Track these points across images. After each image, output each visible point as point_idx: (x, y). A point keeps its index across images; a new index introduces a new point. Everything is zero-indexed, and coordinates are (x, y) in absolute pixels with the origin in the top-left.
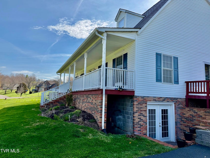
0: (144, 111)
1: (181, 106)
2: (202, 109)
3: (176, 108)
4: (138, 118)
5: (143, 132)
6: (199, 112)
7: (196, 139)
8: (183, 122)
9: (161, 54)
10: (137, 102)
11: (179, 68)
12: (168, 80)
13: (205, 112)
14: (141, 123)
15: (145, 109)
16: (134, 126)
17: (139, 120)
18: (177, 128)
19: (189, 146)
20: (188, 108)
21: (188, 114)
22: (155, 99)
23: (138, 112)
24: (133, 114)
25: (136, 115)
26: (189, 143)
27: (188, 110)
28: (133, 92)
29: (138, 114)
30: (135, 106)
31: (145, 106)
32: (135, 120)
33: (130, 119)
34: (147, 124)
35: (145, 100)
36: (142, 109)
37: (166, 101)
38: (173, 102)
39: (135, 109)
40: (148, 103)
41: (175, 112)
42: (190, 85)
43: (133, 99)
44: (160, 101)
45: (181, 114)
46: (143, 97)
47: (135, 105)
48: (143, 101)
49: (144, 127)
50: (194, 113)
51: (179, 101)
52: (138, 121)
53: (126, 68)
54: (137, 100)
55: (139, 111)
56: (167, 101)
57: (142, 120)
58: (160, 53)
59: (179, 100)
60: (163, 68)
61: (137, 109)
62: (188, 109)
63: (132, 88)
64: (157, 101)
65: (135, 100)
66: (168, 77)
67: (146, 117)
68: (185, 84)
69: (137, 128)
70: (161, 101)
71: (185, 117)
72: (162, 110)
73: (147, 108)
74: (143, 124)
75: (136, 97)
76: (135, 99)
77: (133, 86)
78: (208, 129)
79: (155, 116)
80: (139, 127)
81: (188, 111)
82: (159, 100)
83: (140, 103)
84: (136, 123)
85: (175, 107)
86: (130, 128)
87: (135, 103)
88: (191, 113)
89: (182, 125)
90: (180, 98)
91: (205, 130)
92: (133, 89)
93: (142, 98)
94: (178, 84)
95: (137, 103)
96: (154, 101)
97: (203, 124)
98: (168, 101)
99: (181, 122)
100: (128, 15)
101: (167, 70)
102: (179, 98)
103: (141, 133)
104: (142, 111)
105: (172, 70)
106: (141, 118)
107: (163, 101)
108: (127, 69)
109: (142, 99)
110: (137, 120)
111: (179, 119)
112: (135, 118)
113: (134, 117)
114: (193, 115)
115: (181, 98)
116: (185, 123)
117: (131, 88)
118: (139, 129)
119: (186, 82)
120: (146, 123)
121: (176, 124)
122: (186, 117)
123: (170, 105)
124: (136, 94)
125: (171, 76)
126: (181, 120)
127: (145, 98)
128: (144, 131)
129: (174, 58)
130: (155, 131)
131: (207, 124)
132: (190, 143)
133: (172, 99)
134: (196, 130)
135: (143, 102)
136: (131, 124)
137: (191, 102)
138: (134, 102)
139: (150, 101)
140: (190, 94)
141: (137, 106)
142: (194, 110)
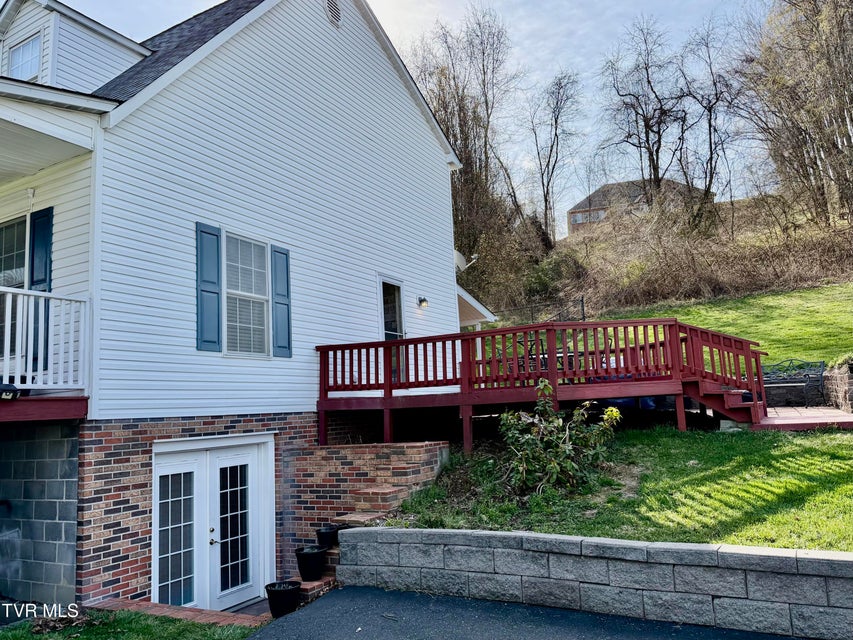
0: (136, 487)
1: (298, 443)
2: (366, 447)
3: (281, 455)
4: (106, 527)
5: (127, 585)
6: (360, 459)
7: (338, 567)
8: (305, 508)
9: (219, 230)
10: (101, 449)
11: (292, 295)
12: (247, 342)
13: (378, 457)
14: (123, 545)
15: (140, 479)
16: (79, 568)
17: (109, 533)
18: (282, 535)
19: (312, 600)
20: (321, 449)
21: (322, 474)
22: (188, 425)
23: (107, 498)
24: (81, 509)
25: (95, 512)
26: (313, 588)
27: (324, 458)
28: (82, 402)
29: (107, 505)
30: (89, 472)
31: (143, 465)
32: (89, 537)
33: (60, 539)
34: (150, 545)
35: (140, 435)
36: (125, 482)
37: (239, 432)
38: (268, 430)
39: (91, 486)
40: (156, 449)
41: (276, 471)
42: (331, 361)
43: (82, 436)
44: (214, 434)
45: (297, 476)
46: (131, 425)
47: (90, 464)
48: (133, 440)
49: (136, 561)
50: (342, 464)
51: (291, 423)
52: (106, 541)
53: (44, 281)
54: (100, 442)
55: (109, 490)
56: (244, 432)
57: (127, 529)
58: (216, 225)
59: (295, 421)
60: (229, 291)
61: (100, 484)
62: (324, 453)
63: (75, 381)
64: (200, 435)
65: (92, 443)
66: (249, 329)
67: (144, 512)
68: (316, 358)
69: (97, 572)
70: (219, 434)
71: (312, 486)
72: (223, 471)
73: (151, 471)
74: (127, 550)
75: (94, 424)
76: (89, 435)
77: (80, 373)
78: (379, 518)
79: (189, 503)
80: (106, 570)
81: (324, 462)
82: (210, 429)
83: (119, 454)
84: (95, 551)
85: (276, 450)
86: (61, 584)
87: (91, 456)
88: (335, 466)
89: (301, 519)
90: (296, 413)
91: (371, 526)
92: (79, 386)
93: (125, 427)
94: (290, 357)
95: (101, 456)
96: (185, 436)
97: (367, 505)
98: (249, 428)
99: (297, 508)
100: (63, 25)
101: (245, 302)
102: (291, 414)
103: (117, 595)
104: (126, 488)
105: (267, 301)
106: (119, 524)
107: (227, 433)
108: (50, 291)
109: (128, 433)
110: (99, 536)
111: (292, 497)
112: (87, 530)
113: (80, 524)
114: (338, 475)
115: (301, 413)
116: (313, 508)
117: (71, 385)
118: (108, 576)
119: (318, 348)
120: (145, 539)
121: (281, 519)
122: (318, 486)
123: (258, 444)
124: (93, 414)
125: (263, 325)
126: (299, 502)
127: (141, 426)
128: (133, 583)
129: (275, 251)
130: (189, 570)
131: (377, 501)
132: (319, 586)
133: (264, 421)
134: (340, 532)
135: (134, 446)
136: (65, 563)
137: (336, 425)
138: (83, 450)
139: (170, 437)
140: (332, 395)
141: (99, 470)
142: (343, 453)
